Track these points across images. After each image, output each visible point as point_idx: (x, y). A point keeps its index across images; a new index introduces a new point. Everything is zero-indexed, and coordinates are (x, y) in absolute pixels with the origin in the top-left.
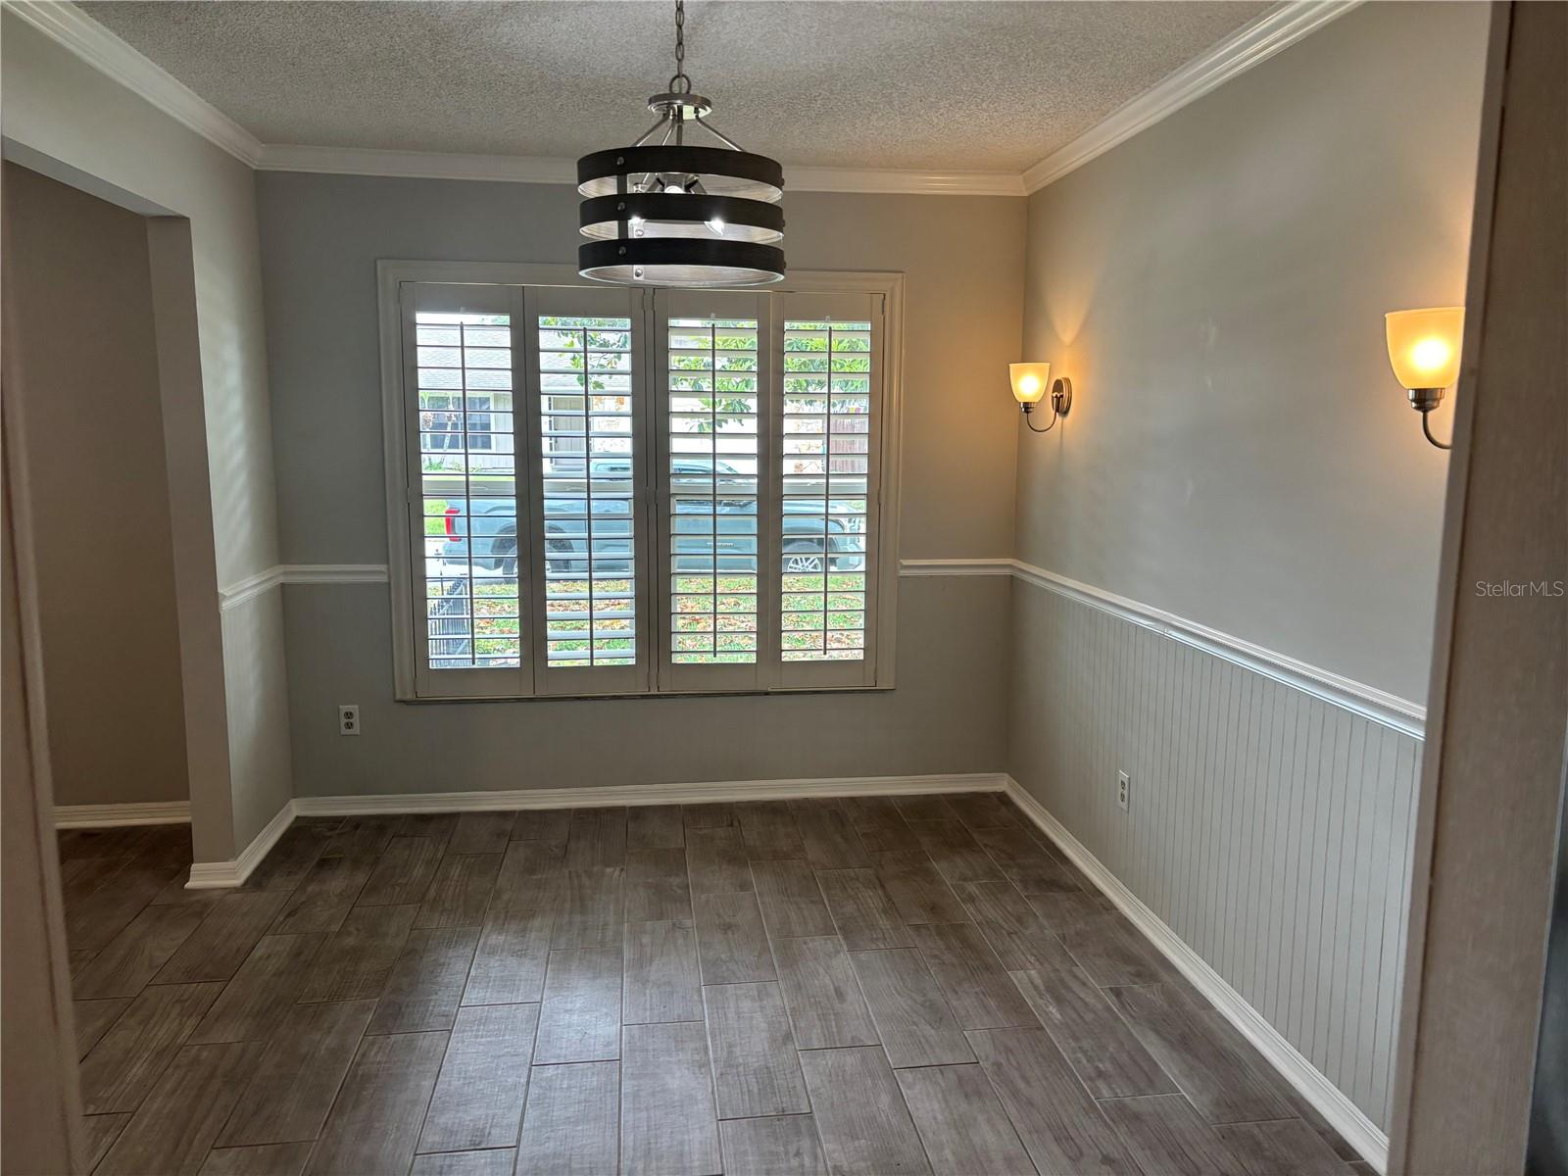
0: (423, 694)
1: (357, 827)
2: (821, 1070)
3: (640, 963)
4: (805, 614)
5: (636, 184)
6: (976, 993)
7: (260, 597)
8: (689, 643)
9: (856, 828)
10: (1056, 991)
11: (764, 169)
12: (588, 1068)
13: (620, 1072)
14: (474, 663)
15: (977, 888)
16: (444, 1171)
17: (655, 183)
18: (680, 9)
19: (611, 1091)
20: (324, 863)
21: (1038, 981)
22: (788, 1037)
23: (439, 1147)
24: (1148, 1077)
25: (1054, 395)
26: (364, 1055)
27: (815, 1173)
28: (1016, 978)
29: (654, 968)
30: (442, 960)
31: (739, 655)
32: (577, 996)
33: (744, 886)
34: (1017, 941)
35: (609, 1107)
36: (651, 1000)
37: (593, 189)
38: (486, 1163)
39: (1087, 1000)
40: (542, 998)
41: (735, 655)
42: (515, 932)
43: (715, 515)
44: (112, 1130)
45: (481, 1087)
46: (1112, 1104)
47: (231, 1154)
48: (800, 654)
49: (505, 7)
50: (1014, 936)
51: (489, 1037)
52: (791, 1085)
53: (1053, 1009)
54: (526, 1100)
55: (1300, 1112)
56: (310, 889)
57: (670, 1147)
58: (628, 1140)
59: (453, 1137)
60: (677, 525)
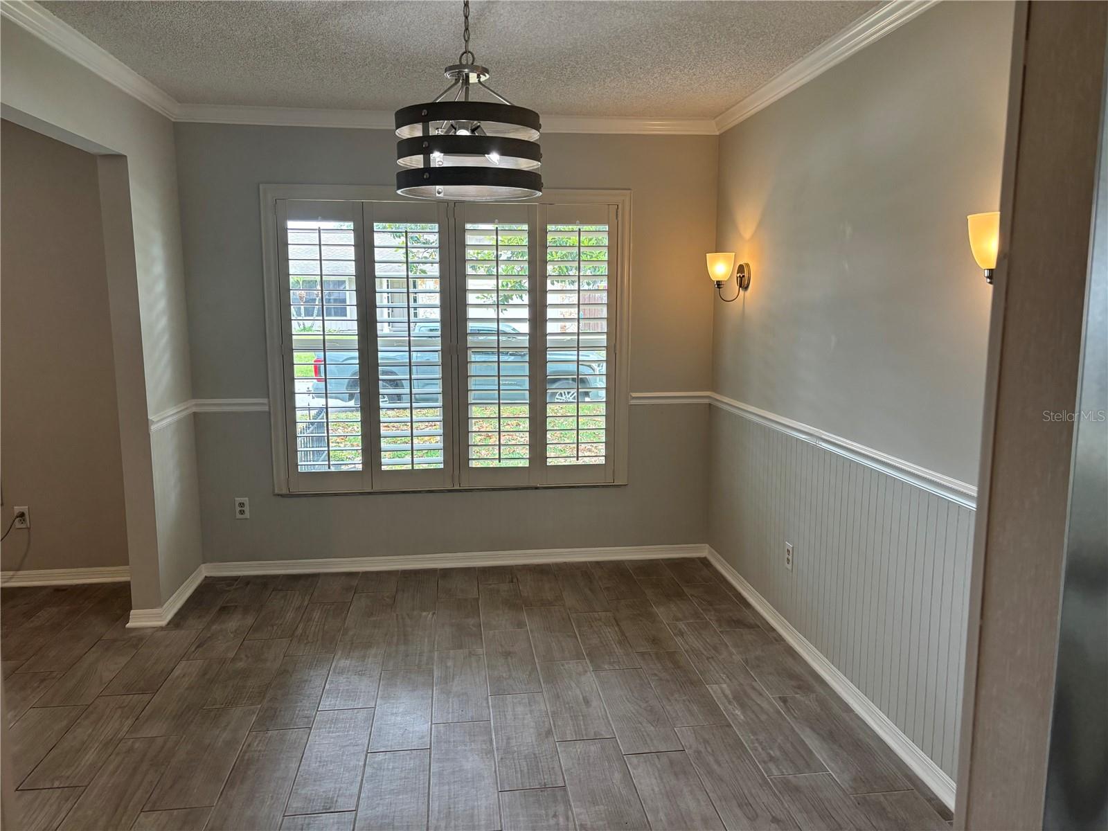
0: (294, 490)
1: (248, 583)
2: (573, 755)
3: (446, 679)
4: (566, 432)
5: (437, 129)
6: (684, 701)
7: (179, 422)
8: (484, 452)
9: (600, 583)
10: (740, 698)
11: (526, 117)
12: (407, 754)
13: (430, 757)
14: (329, 468)
15: (685, 626)
16: (304, 827)
17: (449, 127)
18: (466, 5)
19: (423, 771)
20: (224, 609)
21: (728, 692)
22: (549, 733)
23: (301, 810)
24: (806, 760)
25: (738, 275)
26: (249, 745)
27: (567, 829)
28: (712, 689)
29: (456, 682)
30: (306, 678)
31: (519, 461)
32: (400, 703)
33: (520, 625)
34: (714, 663)
35: (422, 782)
36: (453, 706)
37: (406, 132)
38: (333, 822)
39: (763, 705)
40: (375, 705)
41: (516, 461)
42: (357, 658)
43: (499, 362)
44: (71, 798)
45: (331, 768)
46: (780, 780)
47: (154, 815)
48: (562, 460)
49: (344, 5)
50: (710, 660)
51: (338, 732)
52: (551, 766)
53: (738, 712)
54: (363, 777)
55: (914, 786)
56: (214, 627)
57: (465, 810)
58: (435, 806)
59: (311, 804)
60: (473, 369)
